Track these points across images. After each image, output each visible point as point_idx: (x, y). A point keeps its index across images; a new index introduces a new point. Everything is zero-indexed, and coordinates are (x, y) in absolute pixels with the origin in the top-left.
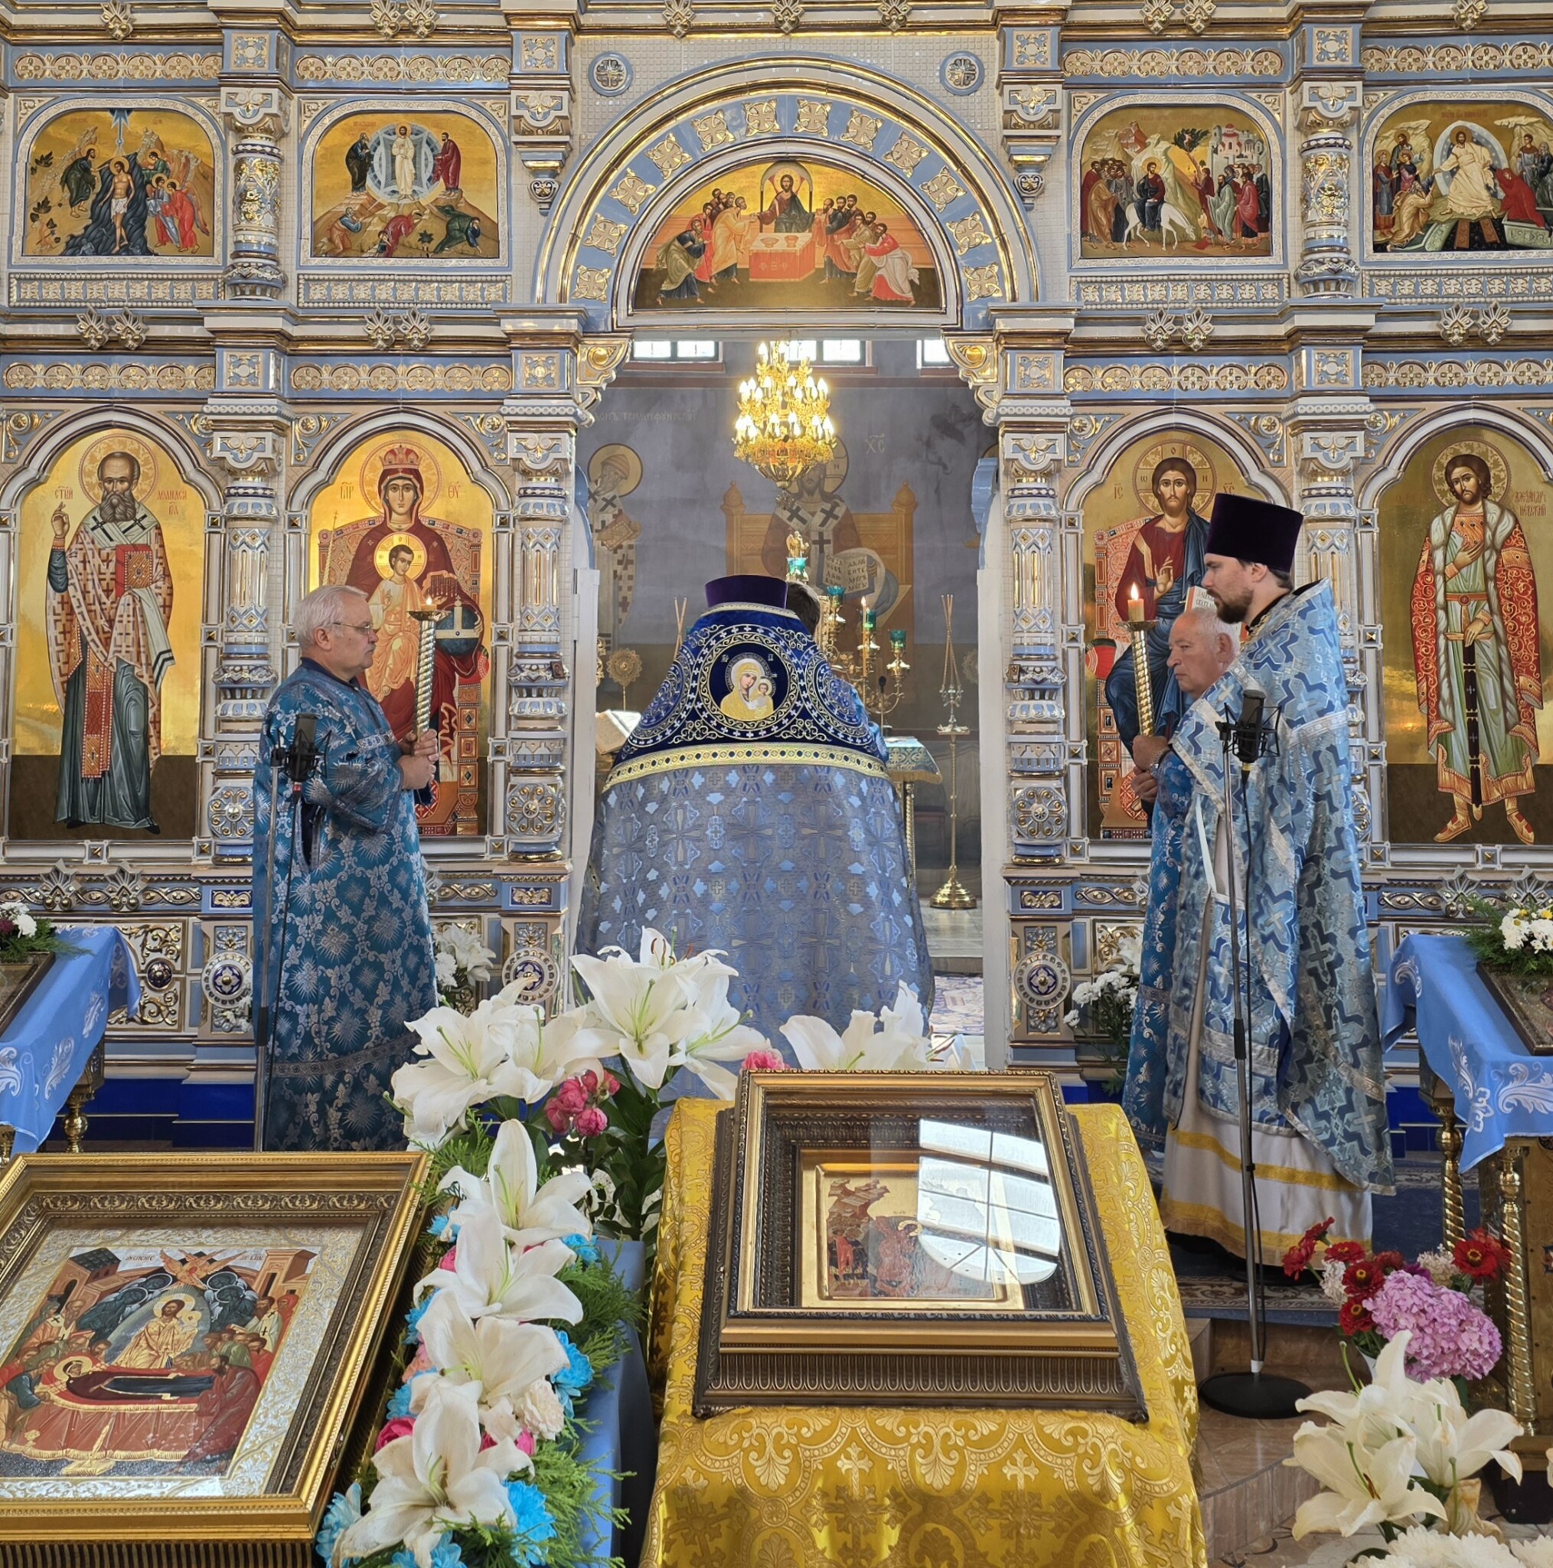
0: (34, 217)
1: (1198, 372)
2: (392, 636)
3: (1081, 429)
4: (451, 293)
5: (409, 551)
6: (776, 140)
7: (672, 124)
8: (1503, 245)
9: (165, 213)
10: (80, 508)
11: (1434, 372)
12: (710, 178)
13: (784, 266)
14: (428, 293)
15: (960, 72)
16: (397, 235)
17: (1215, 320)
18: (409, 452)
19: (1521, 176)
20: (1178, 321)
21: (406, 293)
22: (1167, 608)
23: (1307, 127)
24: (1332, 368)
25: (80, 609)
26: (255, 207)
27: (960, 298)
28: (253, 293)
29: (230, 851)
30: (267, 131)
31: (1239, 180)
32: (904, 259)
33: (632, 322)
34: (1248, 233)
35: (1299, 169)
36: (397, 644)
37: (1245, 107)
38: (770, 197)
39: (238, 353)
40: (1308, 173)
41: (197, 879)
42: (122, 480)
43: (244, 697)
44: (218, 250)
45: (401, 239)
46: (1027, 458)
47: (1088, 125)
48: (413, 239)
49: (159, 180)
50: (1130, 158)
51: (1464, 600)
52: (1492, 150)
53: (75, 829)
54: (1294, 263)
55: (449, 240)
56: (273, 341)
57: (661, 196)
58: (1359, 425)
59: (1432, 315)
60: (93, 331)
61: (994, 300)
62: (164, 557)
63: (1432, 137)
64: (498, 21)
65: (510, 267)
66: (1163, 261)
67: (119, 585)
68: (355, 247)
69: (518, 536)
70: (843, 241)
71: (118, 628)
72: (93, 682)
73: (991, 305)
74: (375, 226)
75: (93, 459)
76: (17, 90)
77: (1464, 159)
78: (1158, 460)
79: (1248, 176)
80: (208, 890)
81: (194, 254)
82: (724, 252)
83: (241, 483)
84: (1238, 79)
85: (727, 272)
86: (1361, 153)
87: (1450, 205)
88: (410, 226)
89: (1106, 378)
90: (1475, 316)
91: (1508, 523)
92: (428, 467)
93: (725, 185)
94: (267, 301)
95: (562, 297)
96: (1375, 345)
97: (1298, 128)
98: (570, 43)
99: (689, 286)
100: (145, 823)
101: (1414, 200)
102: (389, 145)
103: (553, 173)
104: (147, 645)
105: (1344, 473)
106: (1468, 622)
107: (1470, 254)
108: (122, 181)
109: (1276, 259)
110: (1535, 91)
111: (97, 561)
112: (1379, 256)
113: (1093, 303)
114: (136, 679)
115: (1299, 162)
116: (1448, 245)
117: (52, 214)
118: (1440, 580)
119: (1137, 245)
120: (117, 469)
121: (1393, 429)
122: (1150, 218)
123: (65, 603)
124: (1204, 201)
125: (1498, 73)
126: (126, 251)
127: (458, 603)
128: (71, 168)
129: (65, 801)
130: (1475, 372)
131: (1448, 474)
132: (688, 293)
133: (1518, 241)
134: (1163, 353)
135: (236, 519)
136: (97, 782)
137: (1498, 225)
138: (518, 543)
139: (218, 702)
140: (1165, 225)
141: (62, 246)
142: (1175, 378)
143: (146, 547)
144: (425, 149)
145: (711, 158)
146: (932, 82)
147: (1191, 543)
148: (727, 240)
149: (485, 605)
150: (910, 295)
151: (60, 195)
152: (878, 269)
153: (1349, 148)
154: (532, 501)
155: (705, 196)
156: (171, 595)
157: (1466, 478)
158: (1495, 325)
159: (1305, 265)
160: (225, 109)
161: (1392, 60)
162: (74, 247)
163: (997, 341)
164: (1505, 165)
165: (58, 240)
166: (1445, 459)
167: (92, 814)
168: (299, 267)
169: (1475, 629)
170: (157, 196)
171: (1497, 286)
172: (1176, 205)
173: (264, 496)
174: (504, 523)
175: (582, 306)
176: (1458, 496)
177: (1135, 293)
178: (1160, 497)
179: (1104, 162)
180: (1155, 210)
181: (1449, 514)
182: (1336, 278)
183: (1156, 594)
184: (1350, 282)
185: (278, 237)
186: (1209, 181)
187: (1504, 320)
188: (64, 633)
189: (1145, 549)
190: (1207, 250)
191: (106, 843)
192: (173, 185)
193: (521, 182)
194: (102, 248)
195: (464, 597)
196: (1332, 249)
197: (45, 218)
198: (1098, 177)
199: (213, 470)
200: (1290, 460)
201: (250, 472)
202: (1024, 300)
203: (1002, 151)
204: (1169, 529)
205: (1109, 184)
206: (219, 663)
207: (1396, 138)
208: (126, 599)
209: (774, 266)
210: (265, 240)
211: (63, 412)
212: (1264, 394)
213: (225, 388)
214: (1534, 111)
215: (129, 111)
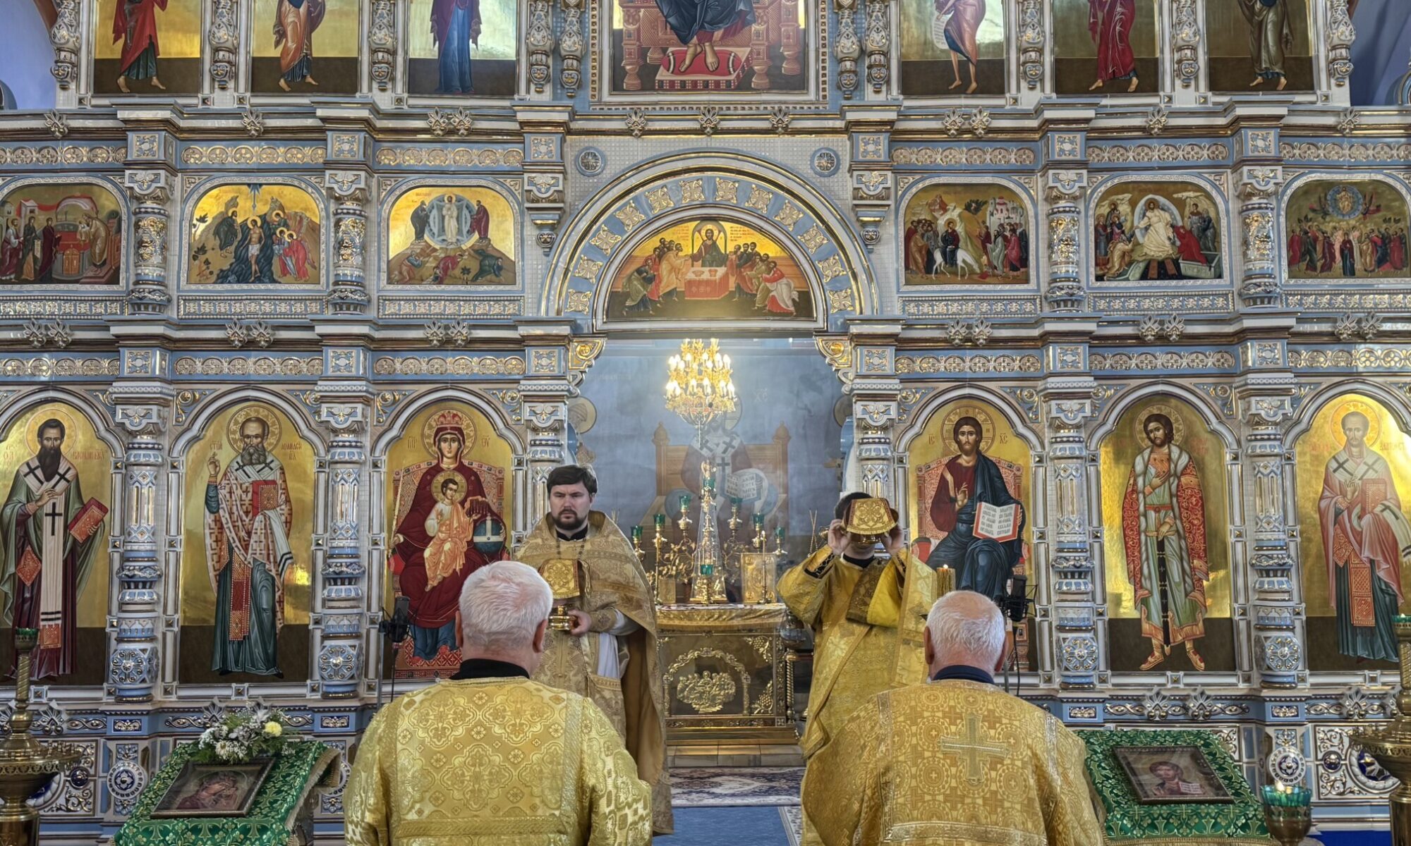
0: (195, 258)
1: (982, 360)
2: (443, 541)
3: (905, 398)
4: (481, 309)
5: (455, 483)
6: (702, 206)
7: (632, 195)
8: (1180, 276)
9: (286, 255)
10: (226, 455)
11: (1135, 361)
12: (657, 232)
13: (708, 289)
14: (466, 309)
15: (824, 162)
16: (446, 270)
17: (993, 326)
18: (455, 416)
19: (1191, 231)
20: (969, 327)
21: (451, 309)
22: (964, 517)
23: (1052, 199)
24: (1069, 358)
25: (228, 525)
26: (349, 251)
27: (826, 311)
28: (348, 309)
29: (334, 690)
30: (357, 199)
31: (1008, 234)
32: (788, 285)
33: (607, 327)
34: (1014, 268)
35: (1046, 227)
36: (447, 546)
37: (1012, 186)
38: (698, 244)
39: (339, 351)
40: (1052, 229)
41: (311, 709)
42: (256, 436)
43: (343, 584)
44: (323, 280)
45: (450, 272)
46: (871, 418)
47: (908, 197)
48: (457, 272)
49: (282, 232)
50: (937, 219)
51: (1157, 510)
52: (1172, 214)
53: (225, 676)
54: (1044, 288)
55: (482, 272)
56: (361, 342)
57: (625, 243)
58: (1086, 396)
59: (1135, 323)
60: (238, 335)
61: (848, 313)
62: (286, 489)
63: (1133, 204)
64: (514, 126)
65: (523, 291)
66: (958, 287)
67: (255, 508)
68: (417, 277)
69: (530, 472)
70: (748, 273)
71: (253, 536)
72: (237, 574)
73: (847, 316)
74: (431, 263)
75: (236, 423)
76: (183, 171)
77: (1154, 219)
78: (957, 418)
79: (1013, 231)
80: (318, 716)
81: (306, 282)
82: (668, 280)
83: (340, 438)
84: (1006, 167)
85: (670, 293)
86: (1086, 216)
87: (1145, 250)
88: (455, 264)
89: (922, 365)
90: (1162, 323)
91: (1185, 459)
92: (468, 426)
93: (668, 235)
94: (357, 315)
95: (558, 312)
96: (1097, 342)
97: (1046, 200)
98: (563, 141)
99: (644, 302)
100: (273, 671)
101: (1121, 247)
102: (440, 209)
103: (553, 227)
104: (274, 550)
105: (1078, 427)
106: (1161, 524)
107: (1158, 283)
108: (256, 234)
109: (1032, 285)
110: (1200, 175)
111: (239, 491)
112: (1099, 284)
113: (913, 314)
114: (267, 572)
115: (1046, 222)
116: (1144, 276)
117: (207, 256)
118: (1141, 496)
119: (942, 277)
120: (253, 429)
121: (1110, 398)
122: (950, 258)
123: (218, 521)
124: (985, 248)
125: (1175, 163)
126: (259, 280)
127: (489, 518)
128: (220, 224)
129: (218, 657)
130: (1162, 359)
131: (1146, 427)
132: (644, 308)
133: (1189, 273)
134: (959, 348)
135: (337, 463)
136: (240, 643)
137: (1176, 263)
138: (530, 476)
139: (324, 588)
140: (960, 262)
141: (214, 277)
142: (968, 364)
143: (274, 482)
144: (465, 212)
145: (658, 217)
146: (805, 169)
147: (979, 472)
148: (670, 272)
149: (507, 521)
150: (792, 309)
151: (213, 242)
152: (770, 291)
153: (1079, 213)
154: (539, 449)
155: (655, 242)
156: (291, 514)
157: (1157, 429)
158: (1175, 329)
159: (1052, 290)
160: (327, 185)
161: (1106, 155)
162: (223, 277)
163: (851, 340)
164: (1180, 224)
165: (211, 273)
166: (1143, 416)
167: (237, 665)
168: (379, 291)
169: (1165, 529)
170: (280, 242)
171: (1176, 303)
172: (967, 250)
173: (356, 447)
174: (520, 463)
175: (572, 317)
176: (1153, 441)
177: (940, 308)
178: (958, 442)
179: (919, 222)
180: (953, 253)
181: (1146, 453)
182: (1072, 300)
183: (957, 507)
184: (1079, 302)
185: (364, 270)
186: (988, 234)
187: (1180, 326)
188: (216, 541)
189: (949, 477)
190: (988, 280)
191: (246, 685)
192: (291, 236)
193: (531, 233)
194: (242, 279)
195: (493, 514)
196: (1068, 279)
197: (202, 258)
198: (915, 231)
199: (321, 430)
200: (1043, 418)
201: (349, 430)
202: (867, 313)
203: (852, 214)
204: (965, 464)
205: (923, 236)
206: (325, 562)
207: (1110, 205)
208: (259, 517)
209: (702, 289)
210: (356, 273)
211: (215, 390)
212: (1026, 375)
213: (330, 373)
214: (1198, 188)
215: (261, 185)
